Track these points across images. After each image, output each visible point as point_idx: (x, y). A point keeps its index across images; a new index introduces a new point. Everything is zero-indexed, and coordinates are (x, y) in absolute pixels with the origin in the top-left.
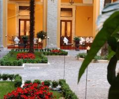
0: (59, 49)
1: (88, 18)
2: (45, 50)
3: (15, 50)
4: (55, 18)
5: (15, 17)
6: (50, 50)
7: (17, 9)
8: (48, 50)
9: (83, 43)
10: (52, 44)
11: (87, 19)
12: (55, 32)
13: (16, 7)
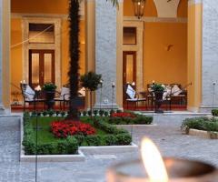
0: (122, 109)
1: (169, 47)
2: (95, 112)
3: (30, 114)
4: (112, 45)
5: (21, 46)
6: (106, 114)
7: (25, 30)
8: (101, 112)
9: (167, 97)
10: (106, 100)
11: (166, 48)
12: (112, 74)
13: (22, 26)
